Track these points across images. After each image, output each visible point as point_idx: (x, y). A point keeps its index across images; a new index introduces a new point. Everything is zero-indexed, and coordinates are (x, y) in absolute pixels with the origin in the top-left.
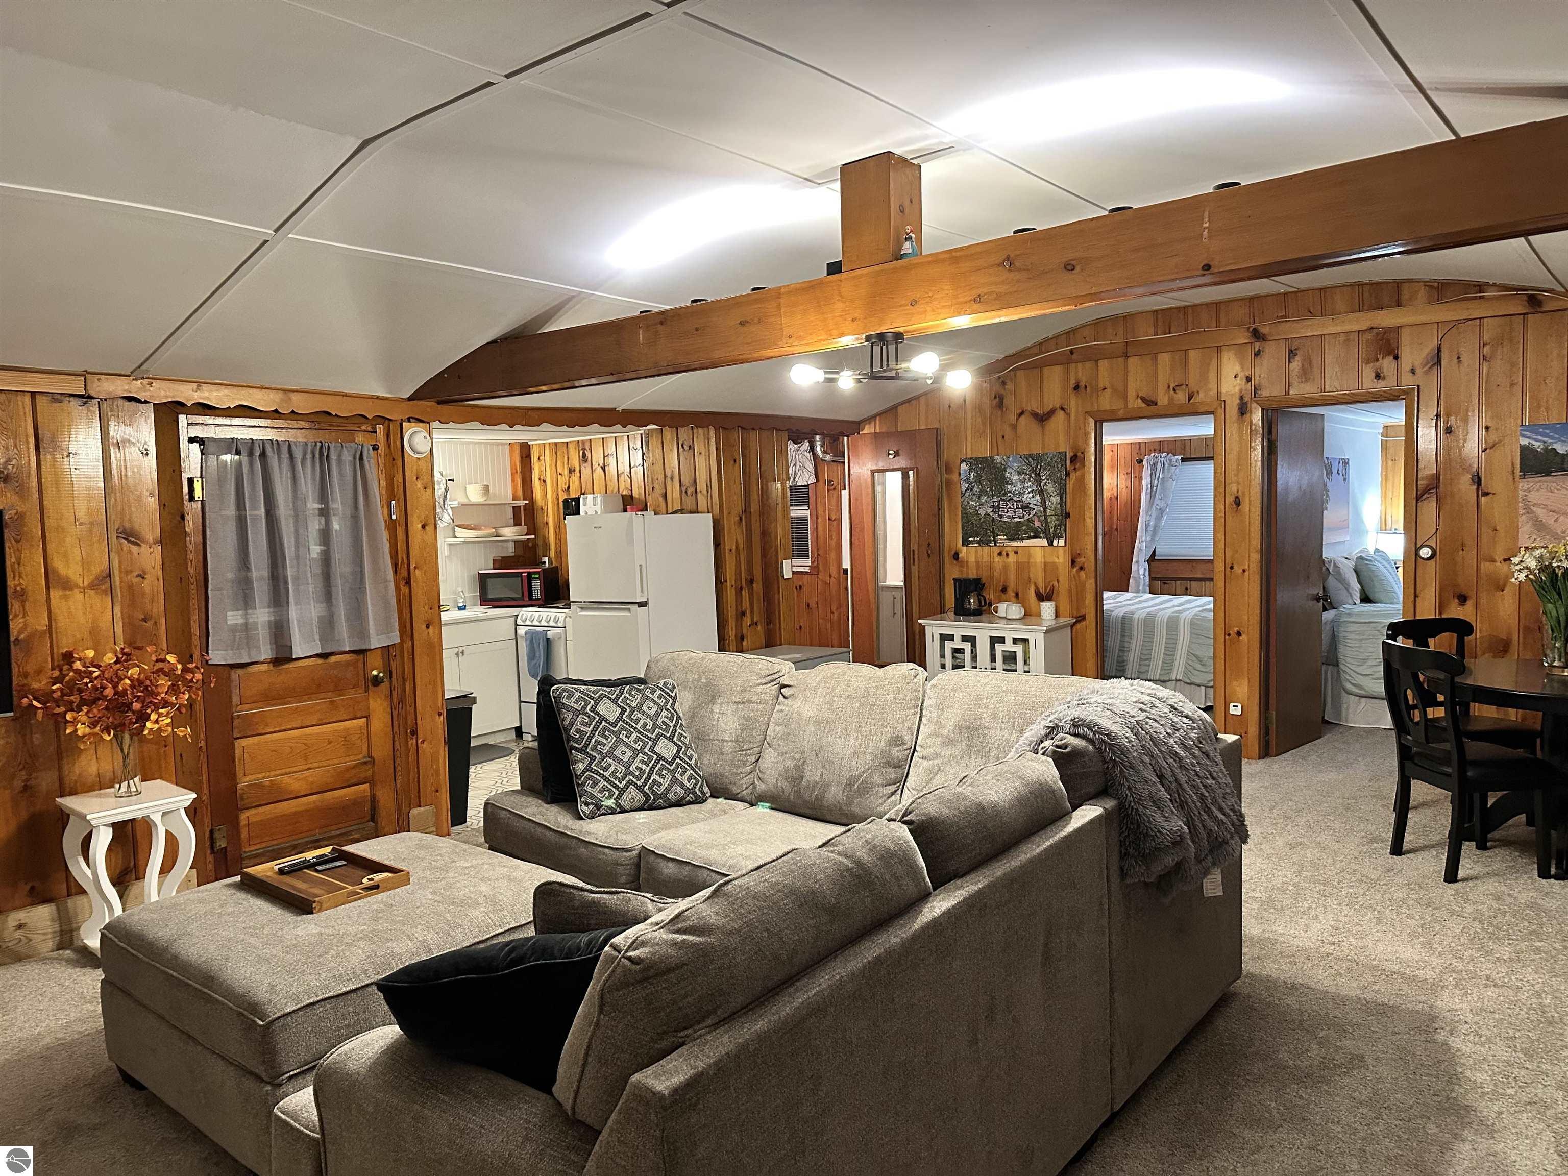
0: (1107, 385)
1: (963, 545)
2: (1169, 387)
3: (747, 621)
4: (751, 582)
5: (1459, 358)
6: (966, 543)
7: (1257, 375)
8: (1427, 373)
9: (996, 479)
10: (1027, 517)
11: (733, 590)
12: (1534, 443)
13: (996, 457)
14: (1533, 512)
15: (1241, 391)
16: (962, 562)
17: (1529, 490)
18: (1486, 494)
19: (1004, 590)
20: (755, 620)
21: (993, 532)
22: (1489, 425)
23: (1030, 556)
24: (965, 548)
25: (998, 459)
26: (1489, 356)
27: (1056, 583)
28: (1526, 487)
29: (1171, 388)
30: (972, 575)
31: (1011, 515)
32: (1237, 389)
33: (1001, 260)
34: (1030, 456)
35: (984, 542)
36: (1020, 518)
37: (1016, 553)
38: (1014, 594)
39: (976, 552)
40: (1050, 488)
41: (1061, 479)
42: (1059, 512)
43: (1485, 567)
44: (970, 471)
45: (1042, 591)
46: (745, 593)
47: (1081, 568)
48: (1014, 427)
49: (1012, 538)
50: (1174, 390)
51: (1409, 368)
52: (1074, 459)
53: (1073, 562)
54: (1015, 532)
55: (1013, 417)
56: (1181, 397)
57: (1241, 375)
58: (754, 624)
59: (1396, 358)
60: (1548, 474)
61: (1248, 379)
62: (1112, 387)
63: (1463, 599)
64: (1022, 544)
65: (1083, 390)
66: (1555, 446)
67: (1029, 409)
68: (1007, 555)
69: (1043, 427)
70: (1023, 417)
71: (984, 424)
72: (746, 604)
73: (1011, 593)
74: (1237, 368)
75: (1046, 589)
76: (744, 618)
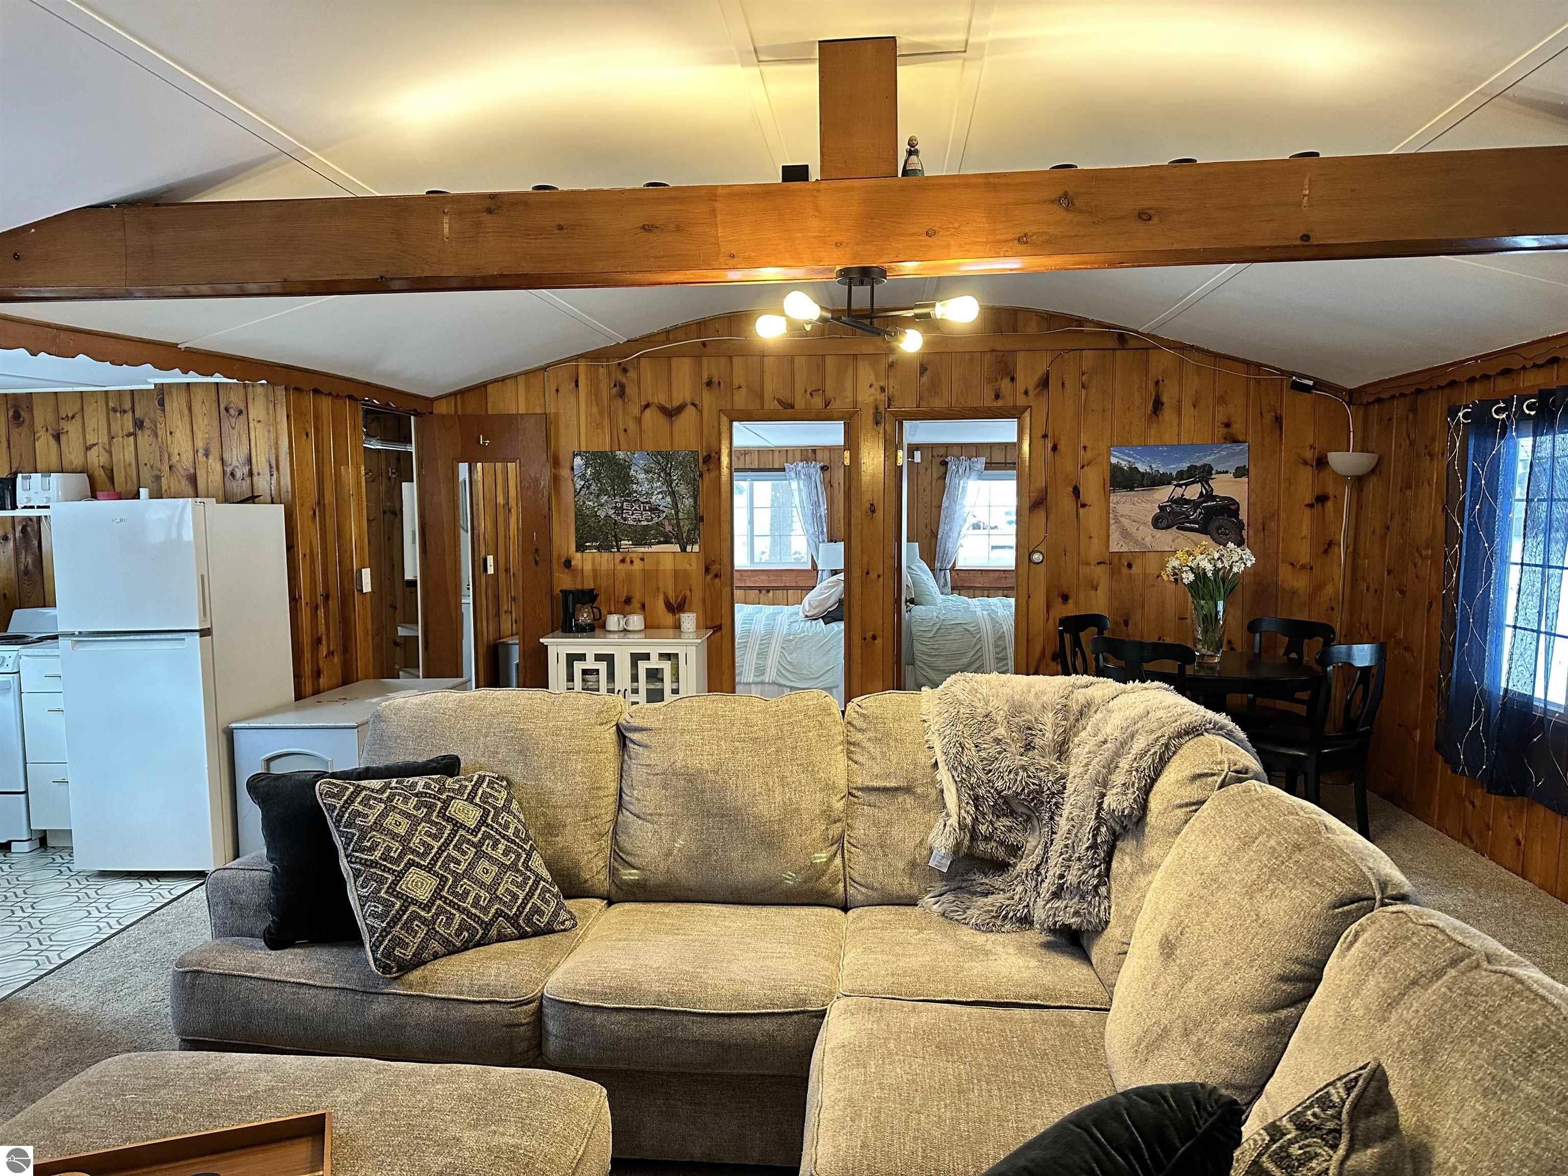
0: (743, 384)
1: (577, 551)
2: (806, 391)
3: (324, 650)
4: (327, 597)
5: (1063, 384)
6: (581, 548)
7: (890, 387)
8: (1037, 395)
9: (618, 477)
10: (656, 520)
11: (309, 610)
12: (1121, 462)
13: (618, 453)
14: (1120, 522)
15: (876, 400)
16: (574, 570)
17: (1117, 503)
18: (1084, 506)
19: (628, 601)
20: (331, 648)
21: (615, 536)
22: (1087, 444)
23: (658, 563)
24: (579, 555)
25: (620, 455)
26: (1086, 383)
27: (688, 592)
28: (1115, 500)
29: (808, 392)
30: (589, 584)
31: (635, 517)
32: (872, 398)
33: (1055, 196)
34: (659, 453)
35: (604, 547)
36: (647, 520)
37: (642, 559)
38: (639, 606)
39: (593, 559)
40: (682, 489)
41: (695, 480)
42: (693, 516)
43: (1084, 570)
44: (587, 468)
45: (672, 601)
46: (321, 612)
47: (716, 576)
48: (639, 420)
49: (637, 543)
50: (811, 394)
51: (1023, 390)
52: (707, 459)
53: (707, 570)
54: (641, 537)
55: (636, 410)
56: (818, 402)
57: (876, 386)
58: (331, 653)
59: (1013, 379)
60: (1132, 489)
61: (883, 389)
62: (748, 387)
63: (1065, 598)
64: (650, 550)
65: (717, 387)
66: (1137, 465)
67: (656, 401)
68: (632, 562)
69: (672, 423)
70: (648, 411)
71: (601, 413)
72: (322, 628)
73: (636, 604)
74: (872, 377)
75: (677, 597)
76: (321, 647)
